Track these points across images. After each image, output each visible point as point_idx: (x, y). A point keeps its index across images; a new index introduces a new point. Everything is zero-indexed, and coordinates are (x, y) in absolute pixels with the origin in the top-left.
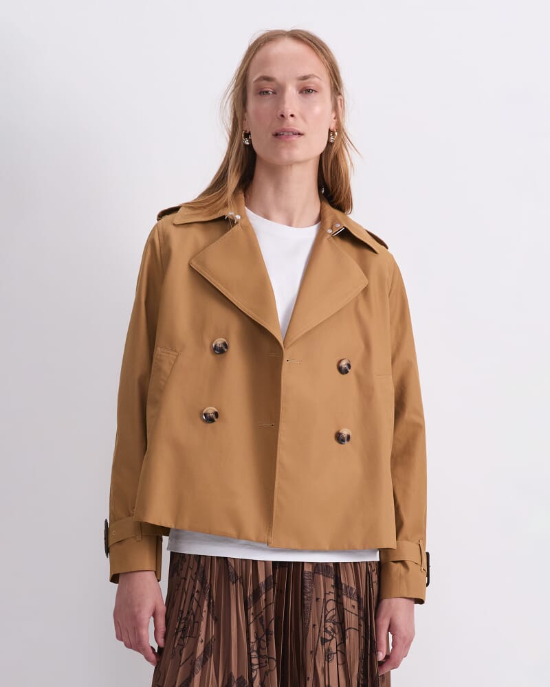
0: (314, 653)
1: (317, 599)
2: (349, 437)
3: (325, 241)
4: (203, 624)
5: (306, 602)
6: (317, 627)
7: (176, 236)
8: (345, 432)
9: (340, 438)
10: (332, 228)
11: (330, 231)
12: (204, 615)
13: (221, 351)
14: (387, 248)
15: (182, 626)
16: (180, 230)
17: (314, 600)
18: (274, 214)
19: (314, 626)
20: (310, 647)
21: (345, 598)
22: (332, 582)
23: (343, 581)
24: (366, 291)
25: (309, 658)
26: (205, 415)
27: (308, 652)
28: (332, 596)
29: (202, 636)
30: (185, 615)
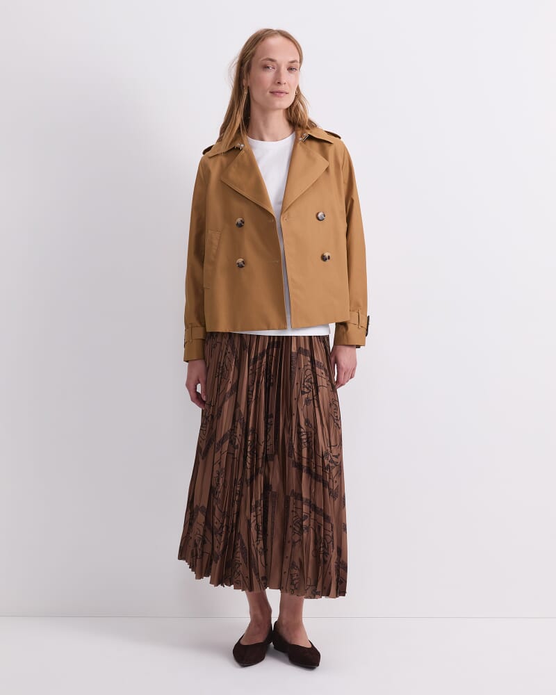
0: (298, 399)
1: (299, 369)
2: (329, 257)
3: (298, 145)
4: (232, 373)
5: (292, 370)
6: (299, 385)
7: (211, 163)
8: (327, 255)
9: (324, 258)
10: (301, 137)
11: (301, 139)
12: (233, 367)
13: (240, 225)
14: (340, 138)
15: (221, 372)
16: (212, 160)
17: (297, 369)
18: (266, 137)
19: (297, 384)
20: (294, 395)
21: (317, 368)
22: (309, 359)
23: (316, 359)
24: (327, 170)
25: (294, 402)
26: (238, 264)
27: (294, 399)
28: (310, 367)
29: (231, 380)
30: (221, 365)
